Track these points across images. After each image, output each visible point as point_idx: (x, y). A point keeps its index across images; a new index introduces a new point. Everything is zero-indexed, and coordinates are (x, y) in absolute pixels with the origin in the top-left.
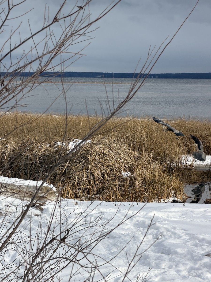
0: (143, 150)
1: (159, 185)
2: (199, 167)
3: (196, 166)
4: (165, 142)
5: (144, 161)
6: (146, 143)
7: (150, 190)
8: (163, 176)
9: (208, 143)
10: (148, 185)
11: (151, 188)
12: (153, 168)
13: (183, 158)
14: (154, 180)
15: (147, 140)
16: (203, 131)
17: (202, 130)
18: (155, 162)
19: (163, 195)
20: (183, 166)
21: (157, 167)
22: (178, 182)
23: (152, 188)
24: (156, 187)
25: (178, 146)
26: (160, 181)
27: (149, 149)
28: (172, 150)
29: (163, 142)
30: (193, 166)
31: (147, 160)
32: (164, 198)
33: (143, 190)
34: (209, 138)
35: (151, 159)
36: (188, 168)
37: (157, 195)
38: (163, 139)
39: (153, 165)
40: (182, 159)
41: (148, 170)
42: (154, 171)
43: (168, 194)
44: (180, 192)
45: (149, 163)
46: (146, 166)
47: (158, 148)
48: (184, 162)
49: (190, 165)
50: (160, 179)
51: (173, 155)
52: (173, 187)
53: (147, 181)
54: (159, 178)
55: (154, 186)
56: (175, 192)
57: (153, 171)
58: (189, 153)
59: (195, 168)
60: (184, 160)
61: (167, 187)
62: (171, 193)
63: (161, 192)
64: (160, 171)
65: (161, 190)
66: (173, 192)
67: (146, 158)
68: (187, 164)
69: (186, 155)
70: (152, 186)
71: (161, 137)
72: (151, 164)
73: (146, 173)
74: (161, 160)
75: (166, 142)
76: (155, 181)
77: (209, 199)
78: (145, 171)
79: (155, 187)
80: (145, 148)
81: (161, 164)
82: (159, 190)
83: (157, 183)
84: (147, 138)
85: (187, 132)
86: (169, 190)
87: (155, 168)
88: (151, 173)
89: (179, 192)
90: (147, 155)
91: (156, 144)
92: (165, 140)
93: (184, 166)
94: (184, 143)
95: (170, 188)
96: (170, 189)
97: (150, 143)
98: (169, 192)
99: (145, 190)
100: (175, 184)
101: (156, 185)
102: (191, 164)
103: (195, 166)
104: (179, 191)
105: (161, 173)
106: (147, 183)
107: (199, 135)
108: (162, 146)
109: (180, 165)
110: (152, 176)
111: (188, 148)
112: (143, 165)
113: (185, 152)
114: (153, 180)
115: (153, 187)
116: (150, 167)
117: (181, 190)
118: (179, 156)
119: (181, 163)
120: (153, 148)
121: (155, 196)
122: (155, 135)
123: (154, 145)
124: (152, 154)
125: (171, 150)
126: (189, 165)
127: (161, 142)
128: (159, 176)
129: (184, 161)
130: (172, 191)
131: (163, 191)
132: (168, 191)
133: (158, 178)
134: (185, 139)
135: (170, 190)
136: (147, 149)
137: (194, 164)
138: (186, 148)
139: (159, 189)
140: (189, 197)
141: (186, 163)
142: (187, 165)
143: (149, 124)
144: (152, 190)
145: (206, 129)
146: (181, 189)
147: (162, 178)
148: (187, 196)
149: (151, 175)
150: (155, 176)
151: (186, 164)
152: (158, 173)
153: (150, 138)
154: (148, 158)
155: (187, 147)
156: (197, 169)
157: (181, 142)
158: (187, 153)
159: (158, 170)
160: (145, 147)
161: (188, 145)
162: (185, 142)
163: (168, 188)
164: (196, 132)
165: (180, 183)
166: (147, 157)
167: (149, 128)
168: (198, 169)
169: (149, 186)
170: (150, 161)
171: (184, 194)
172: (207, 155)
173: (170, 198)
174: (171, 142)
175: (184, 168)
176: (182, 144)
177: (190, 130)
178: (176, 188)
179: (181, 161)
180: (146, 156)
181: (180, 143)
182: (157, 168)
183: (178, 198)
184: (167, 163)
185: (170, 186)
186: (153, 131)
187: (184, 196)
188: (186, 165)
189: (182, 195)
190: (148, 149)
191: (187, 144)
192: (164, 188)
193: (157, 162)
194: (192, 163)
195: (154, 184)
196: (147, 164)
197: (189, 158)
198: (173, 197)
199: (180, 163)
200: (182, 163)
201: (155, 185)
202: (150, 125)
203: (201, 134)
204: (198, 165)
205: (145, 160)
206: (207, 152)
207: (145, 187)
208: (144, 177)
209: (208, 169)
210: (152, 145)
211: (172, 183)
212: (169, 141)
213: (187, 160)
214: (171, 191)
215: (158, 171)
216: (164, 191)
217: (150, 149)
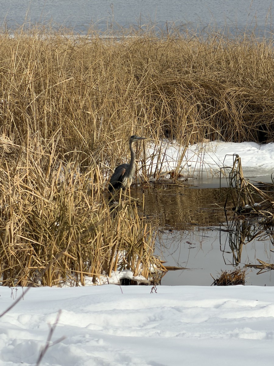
0: (28, 129)
1: (77, 234)
2: (200, 178)
3: (189, 176)
4: (95, 105)
5: (31, 163)
6: (34, 110)
7: (51, 250)
8: (90, 207)
9: (225, 104)
10: (44, 236)
11: (54, 243)
12: (59, 184)
13: (150, 151)
14: (64, 221)
15: (38, 100)
16: (210, 69)
17: (206, 66)
18: (63, 164)
19: (90, 265)
20: (150, 175)
21: (71, 181)
22: (136, 223)
23: (57, 244)
24: (70, 239)
25: (133, 115)
26: (80, 221)
27: (46, 127)
28: (114, 128)
29: (87, 104)
30: (180, 176)
31: (39, 160)
32: (95, 272)
33: (30, 251)
34: (228, 90)
35: (52, 156)
36: (165, 181)
37: (72, 265)
38: (87, 95)
39: (59, 176)
40: (148, 155)
41: (42, 188)
42: (62, 191)
43: (106, 261)
44: (142, 253)
45: (45, 169)
46: (38, 176)
47: (71, 122)
48: (152, 163)
49: (172, 174)
50: (80, 217)
51: (119, 142)
52: (120, 241)
53: (40, 221)
54: (79, 213)
55: (64, 238)
56: (126, 255)
57: (58, 194)
58: (167, 137)
59: (186, 180)
60: (153, 157)
61: (102, 238)
62: (114, 259)
63: (84, 255)
64: (81, 192)
65: (84, 248)
66: (121, 255)
67: (37, 154)
68: (163, 171)
69: (160, 142)
70: (58, 236)
71: (83, 88)
72: (52, 171)
73: (37, 198)
74: (83, 158)
75: (97, 105)
76: (66, 223)
77: (229, 273)
78: (33, 193)
79: (67, 239)
80: (33, 123)
81: (83, 170)
82: (78, 249)
83: (71, 229)
84: (38, 91)
85: (162, 71)
86: (110, 249)
87: (65, 183)
88: (54, 199)
89: (140, 253)
90: (38, 144)
91: (66, 109)
92: (95, 97)
93: (155, 175)
94: (152, 106)
95: (112, 241)
96: (111, 244)
97: (47, 109)
98: (109, 255)
99: (35, 249)
100: (127, 230)
101: (68, 234)
102: (173, 169)
103: (185, 174)
104: (140, 251)
105: (83, 198)
106: (40, 228)
107: (196, 80)
108: (85, 115)
109: (140, 172)
110: (56, 206)
111: (166, 121)
112: (29, 174)
113: (156, 132)
114: (59, 219)
115: (60, 240)
116: (50, 181)
117: (145, 248)
118: (137, 146)
119: (145, 166)
120: (56, 122)
121: (67, 266)
122: (62, 81)
123: (60, 114)
124: (55, 141)
125: (112, 128)
126: (169, 173)
127: (82, 104)
128: (76, 206)
129: (152, 160)
130: (117, 251)
131: (89, 253)
132: (105, 251)
133: (73, 213)
134: (156, 94)
135: (113, 248)
136: (38, 125)
137: (184, 170)
138: (158, 120)
139: (79, 246)
140: (169, 269)
141: (159, 166)
142: (163, 173)
143: (42, 49)
144: (58, 250)
145: (219, 63)
146: (146, 246)
147: (85, 213)
148: (163, 265)
149: (53, 204)
150: (64, 208)
151: (159, 168)
152: (75, 198)
153: (49, 93)
154: (43, 152)
155: (160, 119)
156: (192, 183)
157: (142, 104)
158: (161, 136)
159: (73, 190)
160: (32, 119)
161: (166, 113)
162: (156, 104)
163: (104, 242)
164: (187, 72)
165: (141, 225)
166: (39, 149)
167: (43, 60)
168: (196, 183)
169: (47, 237)
170: (48, 161)
171: (155, 259)
172: (223, 141)
173: (111, 274)
174: (113, 103)
175: (154, 183)
176: (147, 109)
177: (169, 67)
178: (129, 242)
179: (144, 161)
180: (35, 145)
181: (139, 107)
182: (71, 184)
183: (136, 271)
184: (102, 166)
185: (112, 237)
186: (57, 70)
187: (155, 266)
188: (158, 172)
189: (149, 263)
190: (42, 125)
191: (160, 108)
192: (92, 244)
193: (69, 165)
194: (179, 166)
195: (62, 232)
196: (40, 170)
197: (169, 152)
198: (120, 270)
199: (142, 167)
200: (147, 167)
201: (65, 233)
202: (48, 55)
203: (202, 78)
204: (196, 173)
205: (33, 160)
206: (222, 133)
207: (35, 242)
208: (33, 211)
209: (225, 183)
210: (56, 115)
211: (119, 228)
212: (105, 100)
213: (162, 158)
214: (115, 252)
215: (73, 193)
216: (93, 253)
217: (49, 125)
